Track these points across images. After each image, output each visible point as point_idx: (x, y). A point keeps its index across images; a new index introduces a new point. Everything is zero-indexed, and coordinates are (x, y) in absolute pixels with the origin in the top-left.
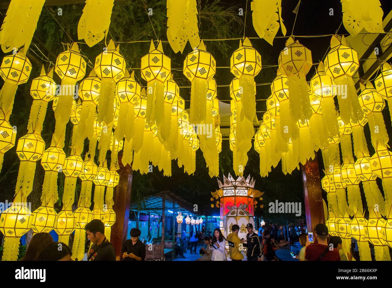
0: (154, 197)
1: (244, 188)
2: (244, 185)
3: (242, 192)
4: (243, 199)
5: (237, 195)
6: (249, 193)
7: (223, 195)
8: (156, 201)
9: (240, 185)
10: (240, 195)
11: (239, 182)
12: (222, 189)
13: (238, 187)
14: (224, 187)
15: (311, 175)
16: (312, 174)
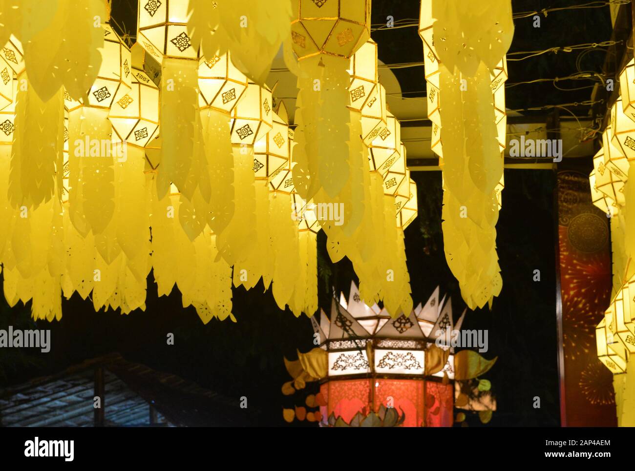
0: (61, 382)
1: (412, 344)
2: (410, 332)
3: (400, 360)
4: (403, 388)
5: (379, 370)
6: (430, 364)
7: (327, 372)
8: (73, 398)
9: (395, 332)
10: (393, 371)
11: (389, 318)
12: (324, 347)
13: (384, 338)
14: (333, 340)
15: (581, 306)
16: (584, 305)
